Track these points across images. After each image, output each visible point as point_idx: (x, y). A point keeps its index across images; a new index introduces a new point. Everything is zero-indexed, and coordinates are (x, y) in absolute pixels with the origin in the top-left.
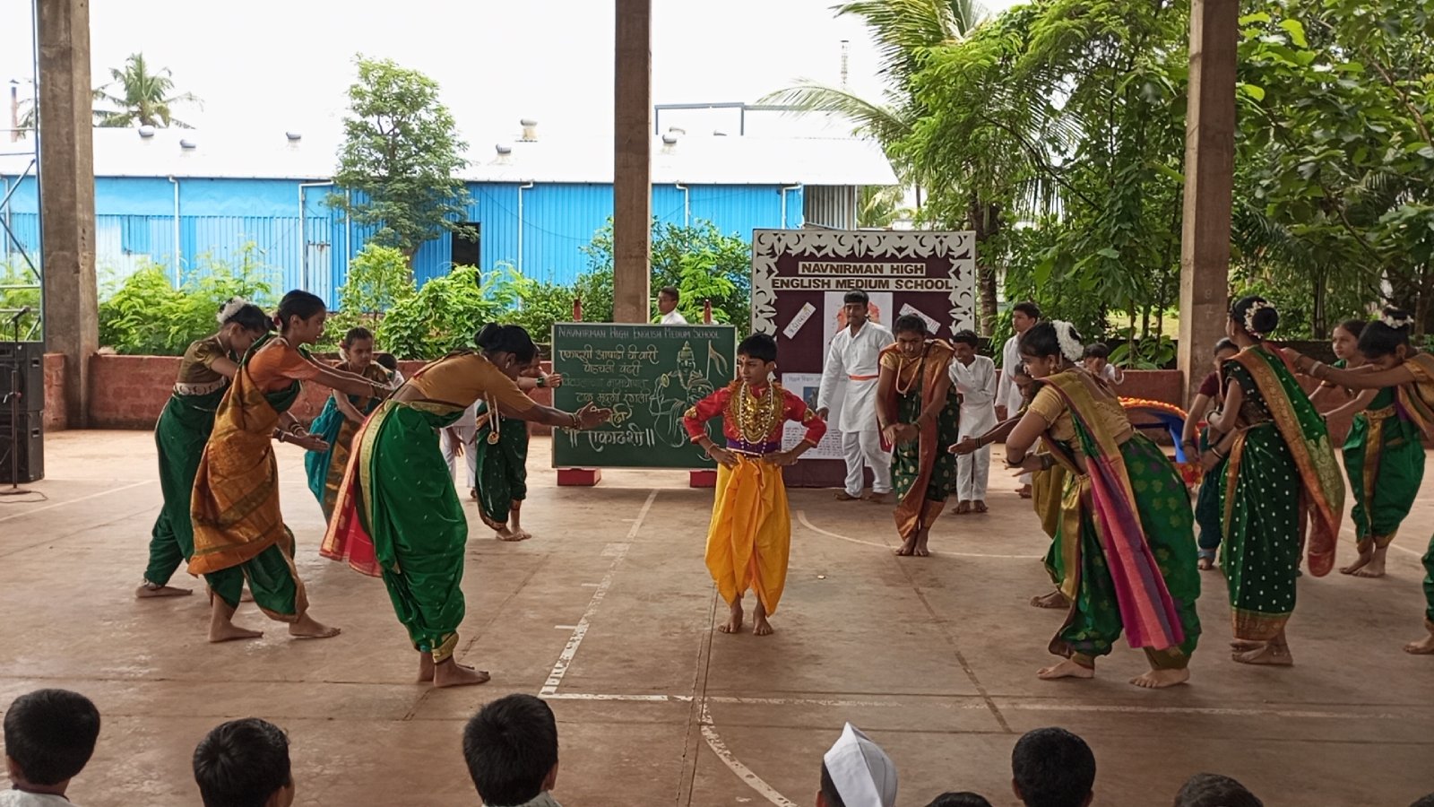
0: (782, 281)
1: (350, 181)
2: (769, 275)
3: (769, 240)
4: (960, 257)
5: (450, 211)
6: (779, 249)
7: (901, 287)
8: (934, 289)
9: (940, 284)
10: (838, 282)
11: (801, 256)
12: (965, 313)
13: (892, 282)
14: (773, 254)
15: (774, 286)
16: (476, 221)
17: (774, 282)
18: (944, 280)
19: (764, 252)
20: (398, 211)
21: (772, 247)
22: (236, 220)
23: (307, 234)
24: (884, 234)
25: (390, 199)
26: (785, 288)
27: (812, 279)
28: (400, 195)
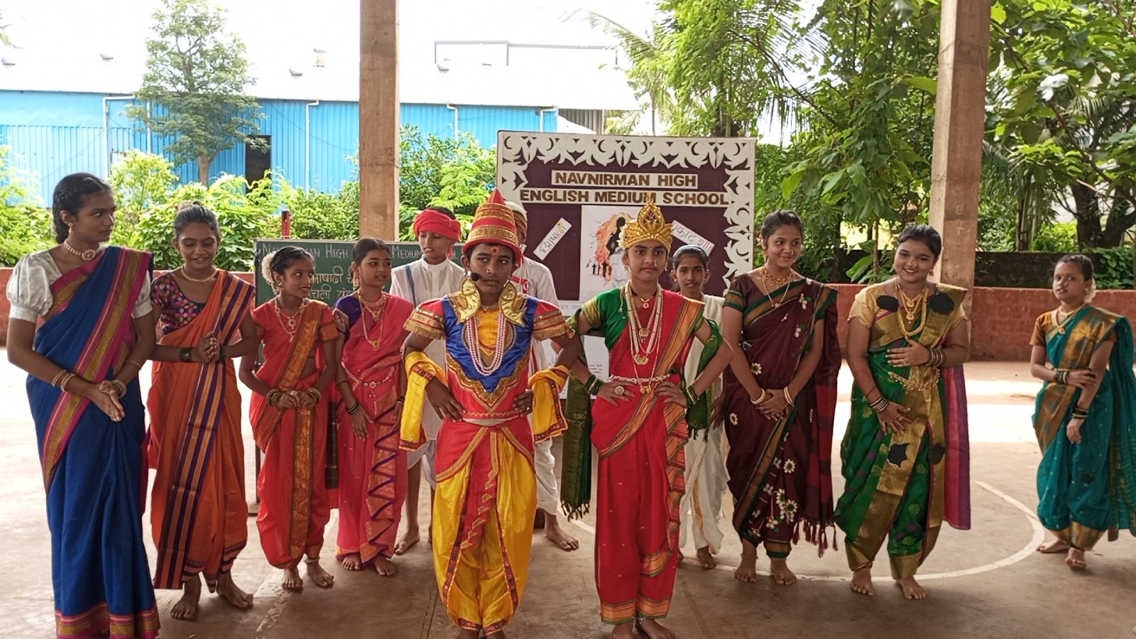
0: (532, 192)
1: (151, 95)
2: (517, 186)
3: (517, 144)
4: (737, 168)
5: (243, 124)
6: (530, 154)
7: (670, 201)
8: (708, 204)
9: (714, 199)
10: (597, 194)
11: (554, 164)
12: (743, 232)
13: (660, 195)
14: (521, 160)
15: (522, 198)
16: (267, 134)
17: (522, 194)
18: (719, 194)
19: (511, 158)
20: (194, 123)
21: (521, 153)
22: (44, 129)
23: (111, 142)
24: (651, 140)
25: (187, 112)
26: (535, 201)
27: (568, 190)
28: (196, 108)
